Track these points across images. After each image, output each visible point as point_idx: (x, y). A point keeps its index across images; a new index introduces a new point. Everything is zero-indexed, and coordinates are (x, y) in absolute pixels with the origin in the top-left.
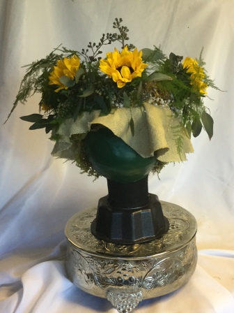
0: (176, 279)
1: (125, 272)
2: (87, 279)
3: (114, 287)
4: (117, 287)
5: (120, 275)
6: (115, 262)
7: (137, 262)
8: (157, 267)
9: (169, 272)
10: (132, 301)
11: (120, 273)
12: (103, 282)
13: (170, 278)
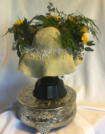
0: (67, 119)
1: (44, 116)
2: (27, 119)
3: (39, 122)
4: (40, 123)
5: (42, 117)
6: (40, 111)
7: (49, 111)
8: (59, 113)
9: (64, 116)
10: (47, 129)
11: (42, 116)
12: (34, 120)
13: (64, 118)
